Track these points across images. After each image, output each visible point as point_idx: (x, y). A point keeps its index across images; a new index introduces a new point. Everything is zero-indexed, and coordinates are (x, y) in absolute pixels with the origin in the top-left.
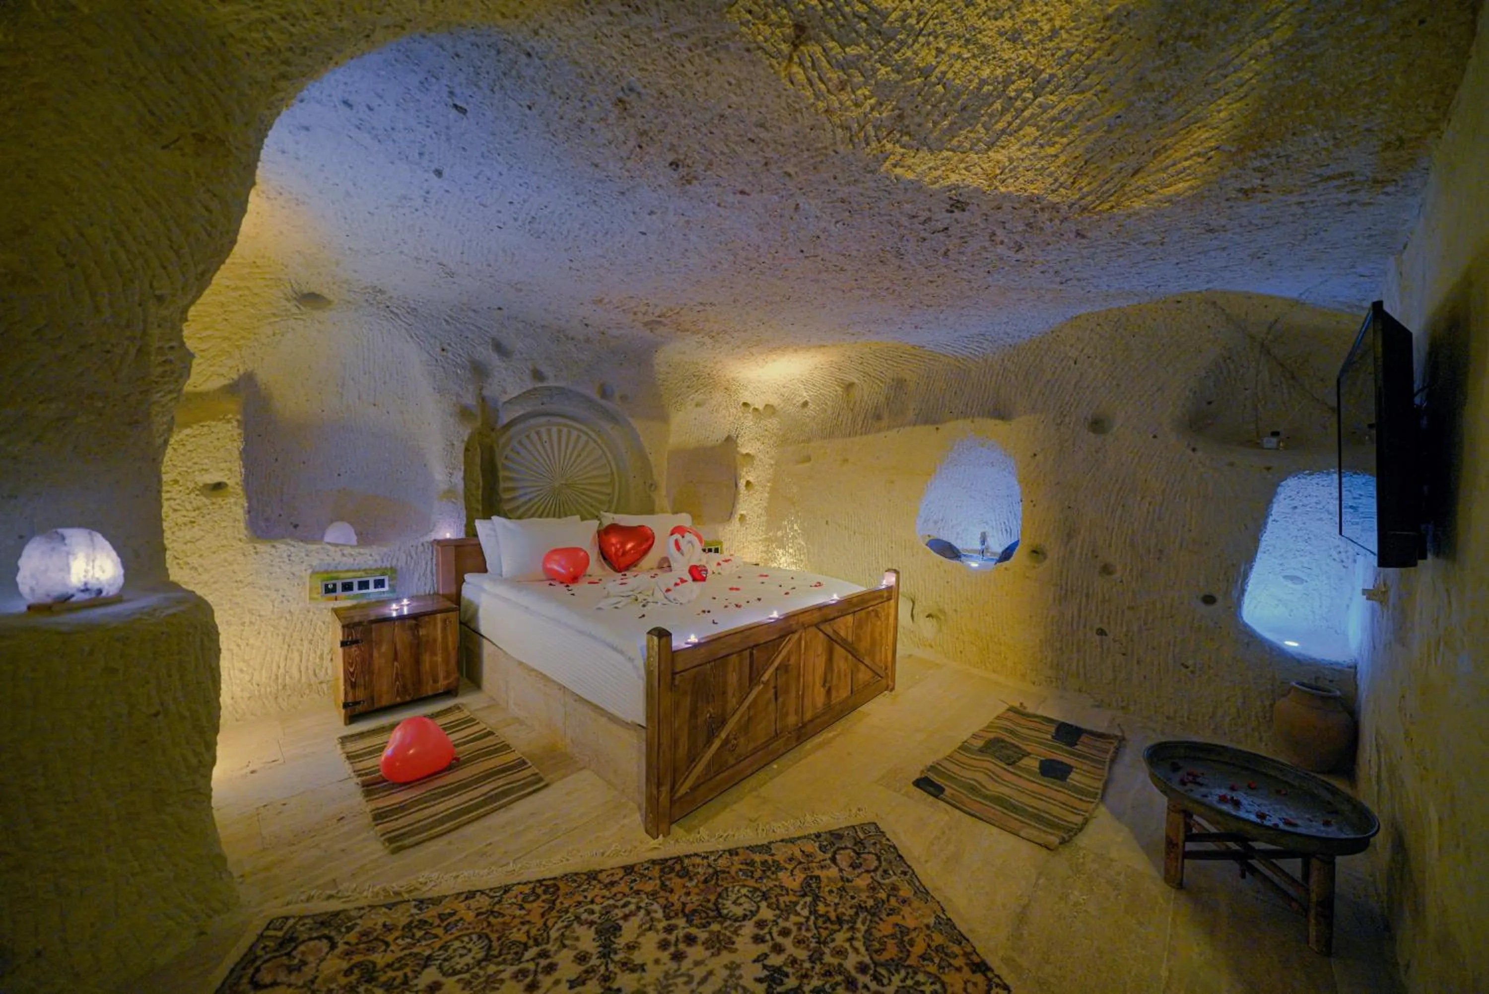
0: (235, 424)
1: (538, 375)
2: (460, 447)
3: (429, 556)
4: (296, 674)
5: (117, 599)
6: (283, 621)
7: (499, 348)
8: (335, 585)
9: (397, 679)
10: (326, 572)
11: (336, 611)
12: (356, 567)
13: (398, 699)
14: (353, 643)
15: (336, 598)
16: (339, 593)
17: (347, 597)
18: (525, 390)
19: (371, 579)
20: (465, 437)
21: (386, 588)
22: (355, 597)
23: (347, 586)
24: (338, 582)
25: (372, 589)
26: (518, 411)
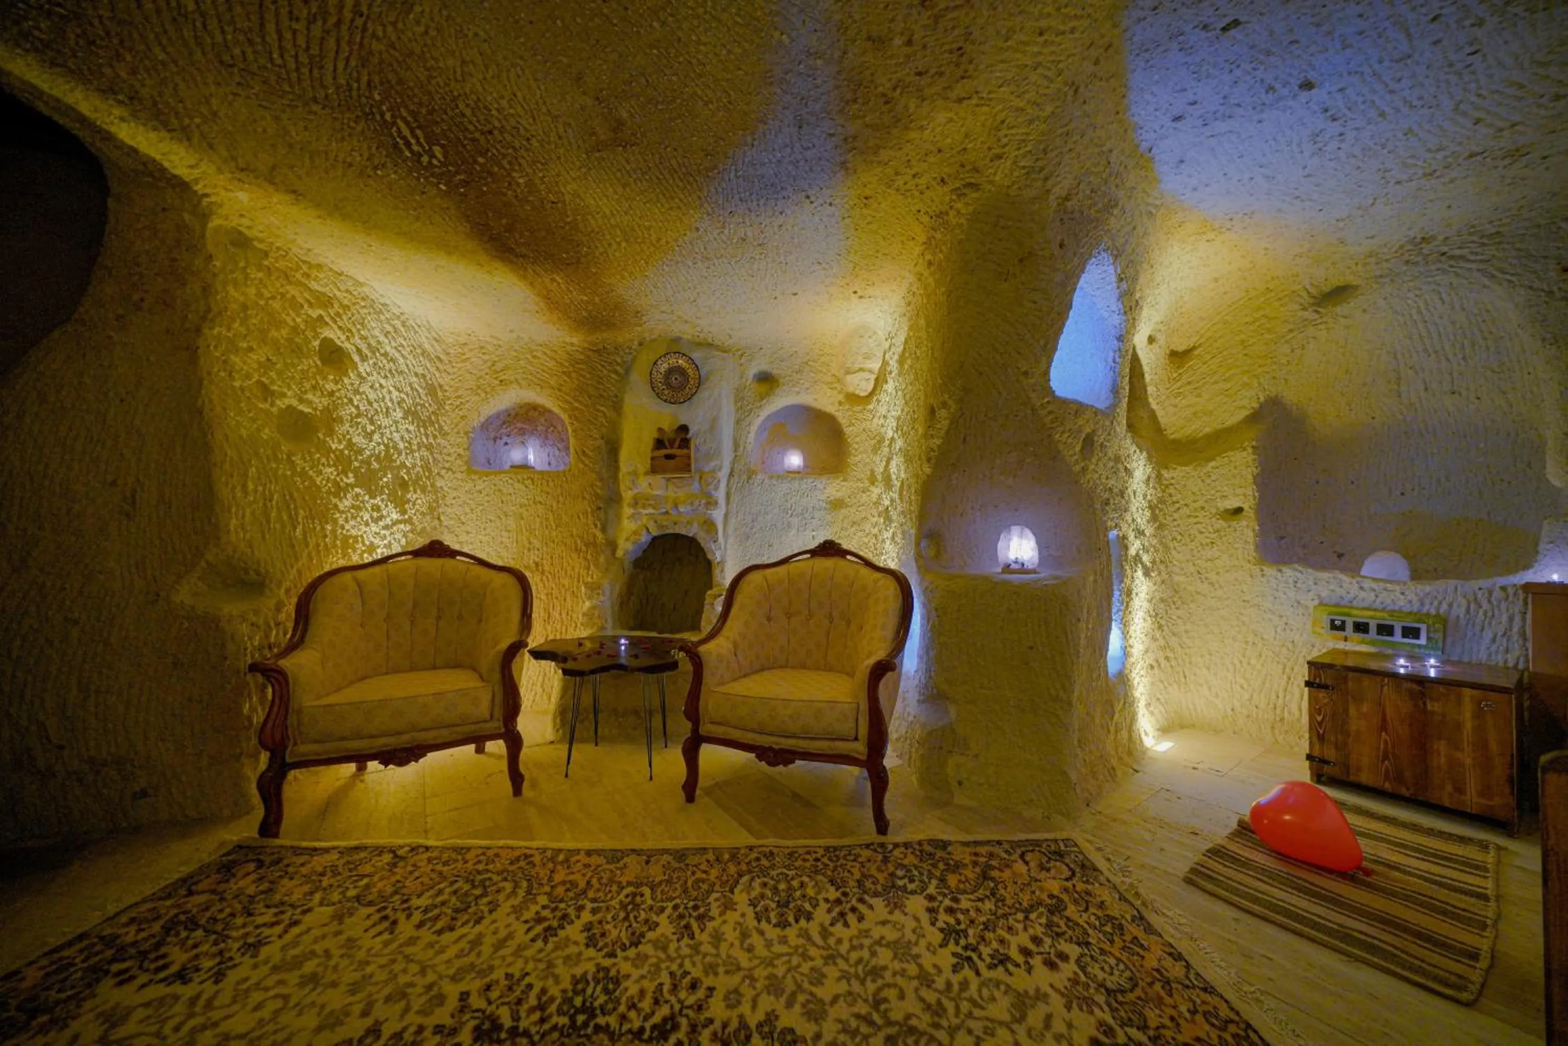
0: (1250, 450)
3: (1518, 610)
5: (1034, 571)
6: (1284, 650)
8: (1343, 622)
9: (1386, 757)
10: (1337, 605)
12: (1377, 604)
13: (1387, 786)
14: (1321, 686)
15: (1346, 638)
16: (1349, 632)
17: (1361, 641)
19: (1398, 625)
21: (1423, 641)
22: (1373, 643)
23: (1361, 627)
24: (1350, 620)
25: (1398, 638)
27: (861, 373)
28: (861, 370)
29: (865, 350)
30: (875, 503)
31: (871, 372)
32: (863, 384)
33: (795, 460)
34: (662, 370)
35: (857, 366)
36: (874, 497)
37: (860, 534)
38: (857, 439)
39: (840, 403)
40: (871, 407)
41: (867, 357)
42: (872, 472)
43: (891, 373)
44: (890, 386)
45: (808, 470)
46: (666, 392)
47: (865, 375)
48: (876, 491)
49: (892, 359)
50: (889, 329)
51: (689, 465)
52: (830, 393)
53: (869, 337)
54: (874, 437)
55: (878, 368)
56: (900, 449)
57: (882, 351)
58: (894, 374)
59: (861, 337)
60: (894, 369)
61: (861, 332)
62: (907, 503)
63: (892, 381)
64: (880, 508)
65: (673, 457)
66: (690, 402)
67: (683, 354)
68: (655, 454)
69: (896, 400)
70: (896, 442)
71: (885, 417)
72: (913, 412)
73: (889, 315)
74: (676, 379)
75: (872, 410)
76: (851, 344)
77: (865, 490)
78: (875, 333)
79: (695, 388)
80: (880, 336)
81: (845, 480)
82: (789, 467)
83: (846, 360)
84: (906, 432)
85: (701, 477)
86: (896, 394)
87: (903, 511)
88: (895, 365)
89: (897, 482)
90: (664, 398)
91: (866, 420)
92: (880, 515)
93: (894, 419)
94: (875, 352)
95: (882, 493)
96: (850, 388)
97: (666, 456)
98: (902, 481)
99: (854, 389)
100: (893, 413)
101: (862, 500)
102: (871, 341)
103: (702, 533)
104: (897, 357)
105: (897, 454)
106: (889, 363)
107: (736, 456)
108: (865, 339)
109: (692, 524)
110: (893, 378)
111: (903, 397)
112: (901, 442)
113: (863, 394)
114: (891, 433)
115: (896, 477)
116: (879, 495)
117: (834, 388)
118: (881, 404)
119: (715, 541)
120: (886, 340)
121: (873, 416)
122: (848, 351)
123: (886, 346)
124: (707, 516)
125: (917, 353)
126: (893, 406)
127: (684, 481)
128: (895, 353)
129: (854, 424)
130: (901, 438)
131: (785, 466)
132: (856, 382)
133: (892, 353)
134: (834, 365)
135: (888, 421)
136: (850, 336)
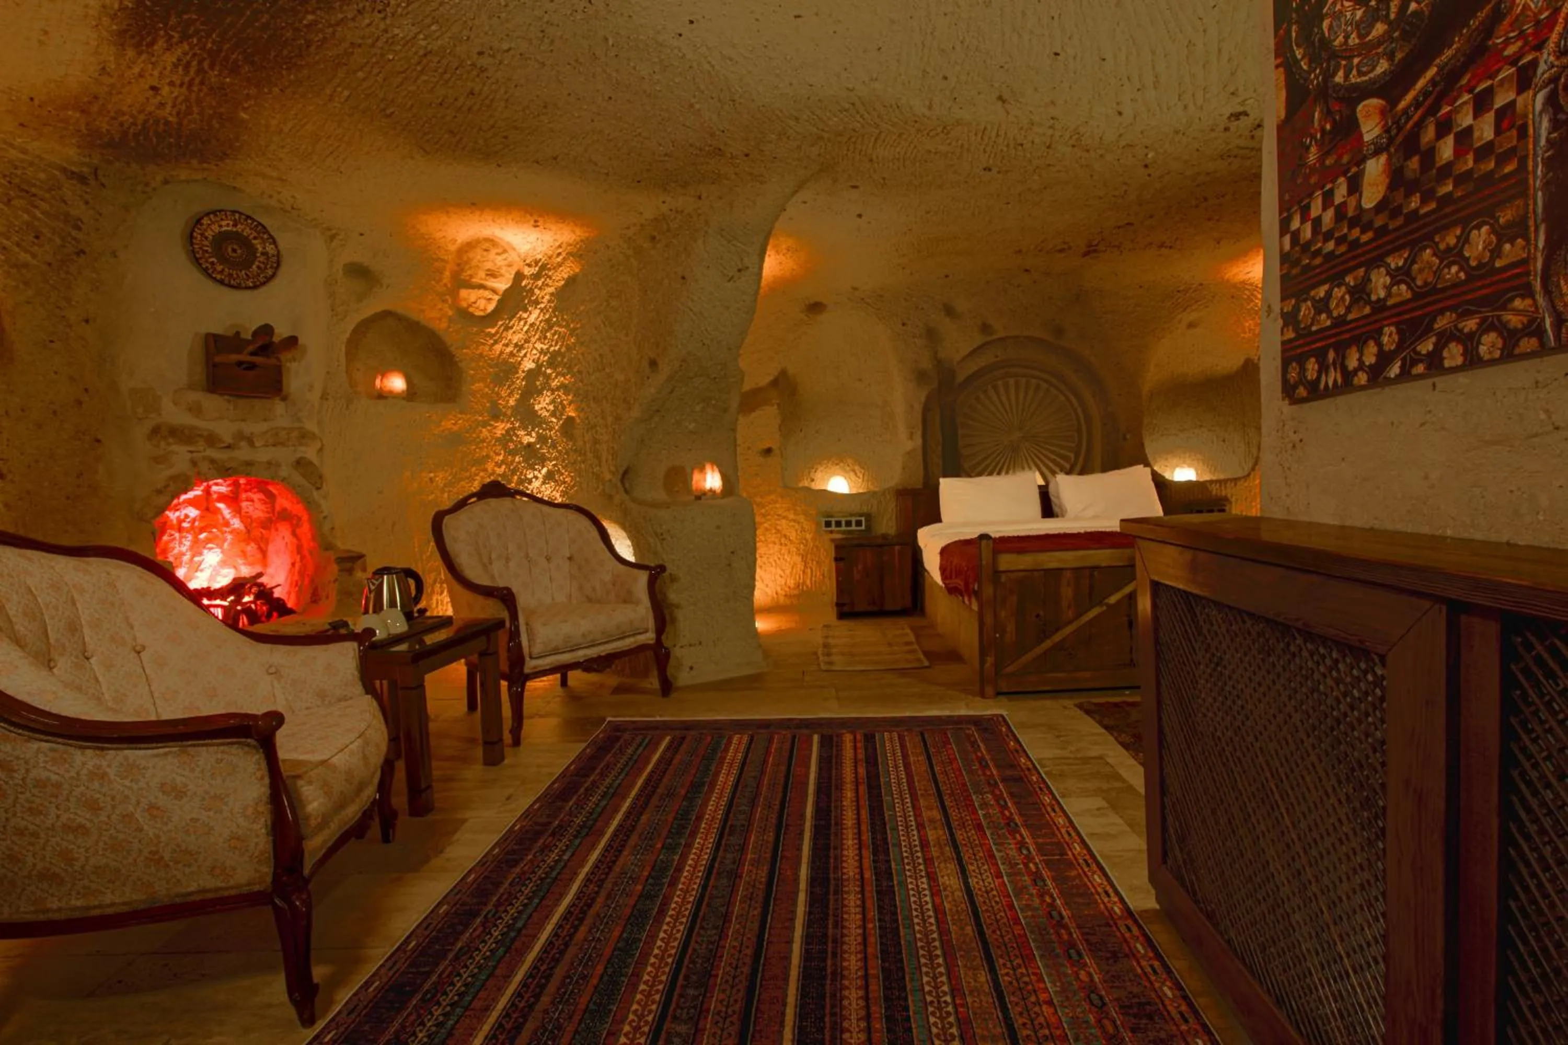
1: (985, 328)
2: (918, 408)
3: (894, 504)
4: (808, 582)
5: (720, 496)
7: (949, 311)
8: (831, 522)
9: (868, 593)
10: (826, 512)
11: (833, 540)
12: (844, 509)
14: (842, 559)
15: (831, 532)
16: (833, 528)
17: (838, 532)
18: (975, 346)
19: (854, 520)
20: (923, 399)
21: (863, 527)
22: (844, 532)
23: (838, 524)
24: (833, 520)
25: (854, 527)
26: (972, 367)
27: (481, 291)
28: (482, 287)
29: (489, 265)
30: (498, 439)
31: (494, 291)
32: (482, 303)
33: (397, 383)
34: (209, 234)
35: (475, 280)
36: (499, 432)
37: (482, 474)
38: (473, 365)
39: (451, 320)
40: (493, 331)
41: (492, 274)
42: (495, 405)
43: (537, 303)
44: (534, 316)
45: (411, 394)
46: (219, 268)
47: (487, 294)
48: (501, 428)
49: (540, 289)
50: (539, 257)
51: (280, 382)
52: (440, 306)
53: (498, 254)
54: (497, 365)
55: (506, 290)
56: (563, 386)
57: (513, 272)
58: (542, 306)
59: (486, 250)
60: (545, 300)
61: (486, 245)
62: (585, 443)
63: (538, 311)
64: (512, 446)
65: (252, 366)
66: (263, 290)
67: (248, 217)
68: (218, 359)
69: (548, 334)
70: (548, 377)
71: (519, 347)
72: (601, 355)
73: (546, 246)
74: (234, 251)
75: (494, 335)
76: (471, 255)
77: (485, 424)
78: (505, 251)
79: (270, 272)
80: (513, 256)
81: (461, 413)
82: (391, 392)
83: (462, 270)
84: (580, 372)
85: (284, 399)
86: (550, 328)
87: (576, 451)
88: (547, 297)
89: (554, 420)
90: (219, 277)
91: (484, 344)
92: (513, 453)
93: (542, 352)
94: (503, 271)
95: (514, 429)
96: (464, 304)
97: (240, 363)
98: (570, 420)
99: (470, 306)
100: (539, 346)
101: (482, 436)
102: (499, 258)
103: (297, 478)
104: (552, 290)
105: (553, 391)
106: (531, 291)
107: (328, 373)
108: (492, 255)
109: (278, 465)
110: (542, 310)
111: (571, 335)
112: (567, 380)
113: (482, 314)
114: (532, 365)
115: (553, 414)
116: (507, 431)
117: (444, 301)
118: (511, 331)
119: (318, 489)
120: (529, 265)
121: (496, 342)
122: (467, 262)
123: (527, 271)
124: (299, 455)
125: (614, 303)
126: (539, 339)
127: (258, 404)
128: (547, 285)
129: (467, 348)
130: (564, 375)
131: (387, 389)
132: (473, 299)
133: (540, 283)
134: (447, 273)
135: (523, 352)
136: (471, 245)
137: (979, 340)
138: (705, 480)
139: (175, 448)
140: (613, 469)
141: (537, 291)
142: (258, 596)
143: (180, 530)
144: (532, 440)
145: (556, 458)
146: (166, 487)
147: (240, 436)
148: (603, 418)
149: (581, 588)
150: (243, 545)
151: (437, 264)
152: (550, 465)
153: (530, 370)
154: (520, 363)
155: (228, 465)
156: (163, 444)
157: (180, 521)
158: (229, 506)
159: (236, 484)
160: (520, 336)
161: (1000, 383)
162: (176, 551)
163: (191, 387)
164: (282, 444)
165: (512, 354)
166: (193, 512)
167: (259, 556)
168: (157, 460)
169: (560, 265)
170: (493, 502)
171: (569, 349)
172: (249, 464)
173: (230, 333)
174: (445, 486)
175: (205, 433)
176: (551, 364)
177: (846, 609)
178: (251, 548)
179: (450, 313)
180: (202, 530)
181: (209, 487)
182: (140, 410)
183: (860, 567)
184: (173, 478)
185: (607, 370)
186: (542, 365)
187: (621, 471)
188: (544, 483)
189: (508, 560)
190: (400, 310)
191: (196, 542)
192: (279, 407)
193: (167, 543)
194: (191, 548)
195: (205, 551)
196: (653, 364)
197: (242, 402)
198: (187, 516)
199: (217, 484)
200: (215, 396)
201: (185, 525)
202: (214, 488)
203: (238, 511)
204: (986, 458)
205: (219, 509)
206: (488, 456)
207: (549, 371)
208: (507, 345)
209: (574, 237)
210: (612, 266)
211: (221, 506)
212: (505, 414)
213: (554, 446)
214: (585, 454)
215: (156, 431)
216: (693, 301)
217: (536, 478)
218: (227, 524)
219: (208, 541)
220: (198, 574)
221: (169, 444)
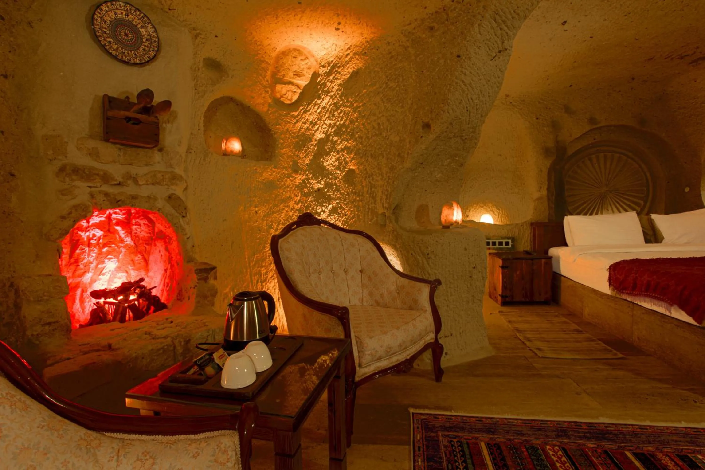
1: (593, 120)
2: (546, 171)
3: (529, 232)
8: (489, 242)
9: (523, 290)
12: (497, 235)
14: (506, 267)
15: (489, 249)
16: (491, 246)
17: (494, 249)
18: (585, 131)
19: (504, 241)
20: (548, 165)
21: (510, 246)
22: (497, 249)
23: (494, 244)
24: (491, 241)
25: (504, 246)
26: (578, 146)
27: (290, 86)
28: (290, 83)
29: (295, 68)
30: (297, 186)
31: (298, 86)
32: (290, 94)
33: (236, 146)
34: (107, 19)
35: (286, 79)
36: (298, 182)
37: (286, 209)
38: (283, 136)
39: (269, 104)
40: (296, 114)
41: (297, 74)
42: (295, 163)
43: (328, 92)
44: (326, 101)
45: (243, 155)
46: (114, 46)
47: (294, 88)
48: (299, 178)
49: (331, 82)
50: (331, 59)
51: (157, 135)
52: (263, 95)
53: (302, 60)
54: (298, 136)
55: (306, 85)
56: (346, 148)
57: (311, 73)
58: (332, 94)
59: (295, 57)
60: (334, 90)
61: (295, 54)
62: (363, 187)
63: (329, 98)
64: (306, 190)
65: (137, 122)
66: (147, 67)
67: (137, 9)
68: (110, 114)
69: (336, 113)
70: (334, 143)
71: (313, 124)
72: (379, 124)
73: (338, 50)
74: (126, 35)
75: (297, 116)
76: (285, 61)
77: (289, 176)
78: (307, 58)
79: (152, 54)
80: (312, 61)
81: (275, 167)
82: (232, 151)
83: (278, 71)
84: (360, 137)
85: (161, 150)
86: (337, 108)
87: (355, 193)
88: (336, 87)
89: (339, 172)
90: (114, 53)
91: (289, 123)
92: (307, 195)
93: (330, 126)
94: (305, 72)
95: (308, 179)
96: (278, 95)
97: (128, 119)
98: (351, 171)
99: (282, 97)
100: (328, 122)
101: (287, 183)
102: (303, 63)
103: (168, 209)
104: (339, 82)
105: (338, 152)
106: (325, 84)
107: (192, 133)
108: (298, 61)
109: (155, 199)
110: (331, 97)
111: (355, 111)
112: (351, 143)
113: (289, 102)
114: (322, 136)
115: (338, 168)
116: (303, 181)
117: (267, 92)
118: (308, 113)
119: (183, 217)
120: (324, 66)
121: (298, 121)
122: (282, 66)
123: (322, 71)
124: (171, 192)
125: (392, 84)
126: (329, 117)
127: (141, 152)
128: (337, 78)
129: (279, 125)
130: (347, 140)
131: (229, 150)
132: (284, 91)
133: (331, 78)
134: (269, 73)
135: (316, 127)
136: (285, 54)
137: (588, 128)
138: (453, 215)
139: (78, 183)
140: (386, 205)
141: (329, 84)
142: (140, 296)
143: (89, 245)
144: (321, 186)
145: (339, 199)
146: (70, 213)
147: (128, 176)
148: (379, 169)
149: (371, 294)
150: (132, 256)
151: (263, 65)
152: (334, 203)
153: (321, 139)
154: (314, 135)
155: (118, 198)
156: (67, 179)
157: (89, 239)
158: (123, 229)
159: (129, 213)
160: (315, 116)
161: (593, 156)
162: (85, 261)
163: (91, 137)
164: (158, 183)
165: (308, 129)
166: (99, 233)
167: (143, 263)
168: (63, 192)
169: (347, 63)
170: (308, 229)
171: (352, 122)
172: (134, 197)
173: (123, 97)
174: (264, 216)
175: (101, 173)
176: (337, 133)
177: (507, 299)
178: (138, 258)
179: (270, 101)
180: (105, 245)
181: (110, 215)
182: (50, 152)
183: (518, 273)
184: (75, 207)
185: (384, 134)
186: (330, 135)
187: (393, 207)
188: (329, 215)
189: (320, 272)
190: (238, 97)
191: (100, 253)
192: (157, 156)
193: (79, 255)
194: (97, 258)
195: (106, 261)
196: (427, 126)
197: (130, 151)
198: (94, 235)
199: (115, 213)
200: (109, 145)
201: (92, 242)
202: (114, 216)
203: (129, 232)
204: (585, 203)
205: (117, 230)
206: (290, 197)
207: (335, 139)
208: (305, 123)
209: (361, 39)
210: (392, 57)
211: (118, 228)
212: (302, 169)
213: (338, 190)
214: (362, 195)
215: (62, 169)
216: (465, 74)
217: (324, 212)
218: (122, 241)
219: (109, 253)
220: (101, 277)
221: (73, 180)
